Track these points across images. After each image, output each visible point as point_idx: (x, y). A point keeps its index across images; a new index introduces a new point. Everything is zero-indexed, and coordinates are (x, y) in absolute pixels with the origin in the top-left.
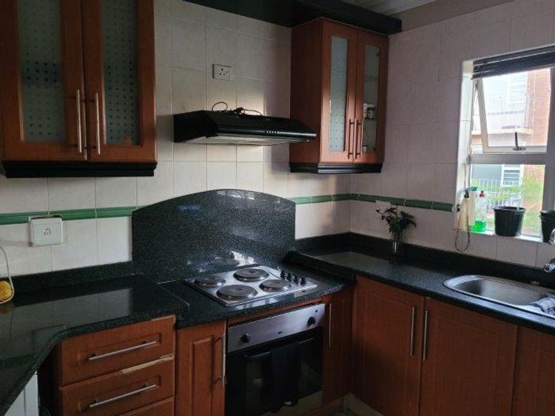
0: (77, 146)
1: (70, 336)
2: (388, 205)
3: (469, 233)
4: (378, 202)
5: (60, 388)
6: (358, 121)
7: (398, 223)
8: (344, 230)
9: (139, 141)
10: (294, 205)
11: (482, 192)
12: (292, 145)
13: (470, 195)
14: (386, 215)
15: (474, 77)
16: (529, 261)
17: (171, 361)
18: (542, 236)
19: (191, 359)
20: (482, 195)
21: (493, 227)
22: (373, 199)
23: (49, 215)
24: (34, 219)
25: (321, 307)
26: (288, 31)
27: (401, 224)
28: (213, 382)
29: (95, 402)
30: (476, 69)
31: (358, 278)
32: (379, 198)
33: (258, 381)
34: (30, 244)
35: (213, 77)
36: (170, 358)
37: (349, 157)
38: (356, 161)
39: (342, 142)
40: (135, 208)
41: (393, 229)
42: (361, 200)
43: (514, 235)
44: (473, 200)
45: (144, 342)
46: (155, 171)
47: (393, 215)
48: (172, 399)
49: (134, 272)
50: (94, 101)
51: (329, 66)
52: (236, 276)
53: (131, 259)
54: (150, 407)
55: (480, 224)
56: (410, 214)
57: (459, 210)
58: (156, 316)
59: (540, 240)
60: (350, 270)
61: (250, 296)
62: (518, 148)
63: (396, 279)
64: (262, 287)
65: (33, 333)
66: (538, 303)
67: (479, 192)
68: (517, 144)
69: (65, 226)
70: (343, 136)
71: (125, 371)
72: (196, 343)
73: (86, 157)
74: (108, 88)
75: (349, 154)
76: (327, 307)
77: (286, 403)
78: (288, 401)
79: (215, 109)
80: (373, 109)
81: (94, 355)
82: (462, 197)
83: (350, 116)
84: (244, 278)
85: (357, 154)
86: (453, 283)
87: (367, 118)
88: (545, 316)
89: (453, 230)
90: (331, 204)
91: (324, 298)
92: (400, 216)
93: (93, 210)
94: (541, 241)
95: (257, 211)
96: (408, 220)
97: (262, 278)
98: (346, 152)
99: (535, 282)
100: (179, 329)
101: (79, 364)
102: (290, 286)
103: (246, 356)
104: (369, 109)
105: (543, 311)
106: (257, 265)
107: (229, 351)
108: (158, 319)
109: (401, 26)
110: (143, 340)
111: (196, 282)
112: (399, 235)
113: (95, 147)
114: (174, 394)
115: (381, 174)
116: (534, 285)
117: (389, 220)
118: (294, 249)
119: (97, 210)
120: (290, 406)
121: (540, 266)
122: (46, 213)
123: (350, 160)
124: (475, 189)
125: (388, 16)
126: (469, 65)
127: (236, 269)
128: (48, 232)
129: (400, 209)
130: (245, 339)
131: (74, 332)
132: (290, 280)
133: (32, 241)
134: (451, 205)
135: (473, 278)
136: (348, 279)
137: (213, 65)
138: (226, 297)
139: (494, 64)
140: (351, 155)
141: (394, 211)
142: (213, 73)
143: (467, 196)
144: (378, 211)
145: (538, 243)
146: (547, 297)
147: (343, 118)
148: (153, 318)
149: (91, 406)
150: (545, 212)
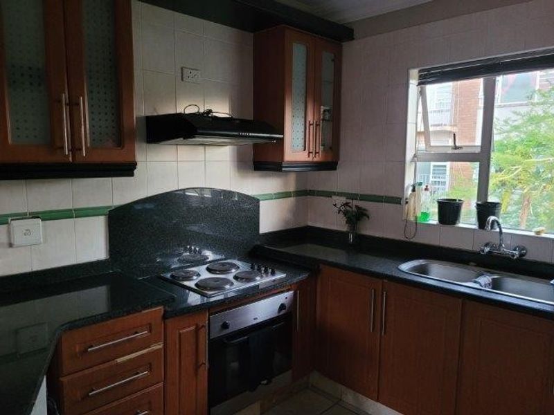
0: (63, 148)
1: (70, 329)
2: (343, 200)
3: (416, 223)
4: (334, 198)
5: (61, 379)
6: (316, 122)
7: (353, 216)
8: (303, 224)
9: (120, 143)
10: (258, 201)
11: (427, 186)
12: (255, 146)
13: (416, 189)
14: (343, 209)
15: (419, 84)
16: (466, 245)
17: (160, 349)
18: (477, 224)
19: (178, 346)
20: (426, 189)
21: (436, 217)
22: (329, 194)
23: (28, 216)
24: (13, 220)
25: (289, 294)
26: (250, 36)
27: (356, 217)
28: (197, 367)
29: (93, 390)
30: (421, 77)
31: (321, 266)
32: (334, 194)
33: (235, 365)
34: (11, 245)
35: (182, 80)
36: (159, 346)
37: (309, 156)
38: (315, 160)
39: (303, 141)
40: (111, 207)
41: (349, 221)
42: (318, 195)
43: (454, 223)
44: (419, 194)
45: (136, 333)
46: (135, 171)
47: (348, 208)
48: (161, 384)
49: (112, 270)
50: (78, 104)
51: (291, 71)
52: (209, 270)
53: (108, 257)
54: (142, 392)
55: (426, 215)
56: (364, 207)
57: (407, 203)
58: (145, 309)
59: (475, 227)
60: (315, 260)
61: (227, 287)
62: (456, 148)
63: (357, 266)
64: (236, 278)
65: (16, 332)
66: (477, 280)
67: (424, 187)
68: (455, 143)
69: (44, 227)
70: (303, 137)
71: (119, 360)
72: (181, 331)
73: (71, 159)
74: (90, 92)
75: (309, 153)
76: (295, 294)
77: (263, 382)
78: (264, 380)
79: (187, 112)
80: (328, 111)
81: (92, 346)
82: (410, 192)
83: (310, 118)
84: (217, 271)
85: (316, 153)
86: (406, 267)
87: (323, 120)
88: (483, 290)
89: (403, 221)
90: (291, 200)
91: (293, 286)
92: (354, 209)
93: (71, 210)
94: (477, 228)
95: (224, 208)
96: (362, 213)
97: (233, 270)
98: (307, 152)
99: (472, 263)
100: (167, 318)
101: (78, 355)
102: (262, 277)
103: (226, 341)
104: (325, 111)
105: (481, 286)
106: (225, 259)
107: (211, 338)
108: (147, 311)
109: (353, 35)
110: (135, 330)
111: (172, 276)
112: (354, 227)
113: (81, 149)
114: (163, 379)
115: (338, 171)
116: (472, 265)
117: (345, 213)
118: (259, 243)
119: (75, 210)
120: (266, 384)
121: (476, 249)
122: (25, 214)
123: (310, 159)
124: (420, 184)
125: (342, 25)
126: (414, 73)
127: (206, 263)
128: (28, 232)
129: (356, 203)
130: (225, 326)
131: (73, 325)
132: (260, 272)
133: (12, 242)
134: (401, 199)
135: (421, 262)
136: (312, 268)
137: (182, 69)
138: (206, 289)
139: (437, 73)
140: (311, 154)
141: (350, 204)
142: (182, 76)
143: (414, 190)
144: (335, 205)
145: (474, 230)
146: (483, 275)
147: (303, 120)
148: (144, 310)
149: (90, 394)
150: (479, 203)
